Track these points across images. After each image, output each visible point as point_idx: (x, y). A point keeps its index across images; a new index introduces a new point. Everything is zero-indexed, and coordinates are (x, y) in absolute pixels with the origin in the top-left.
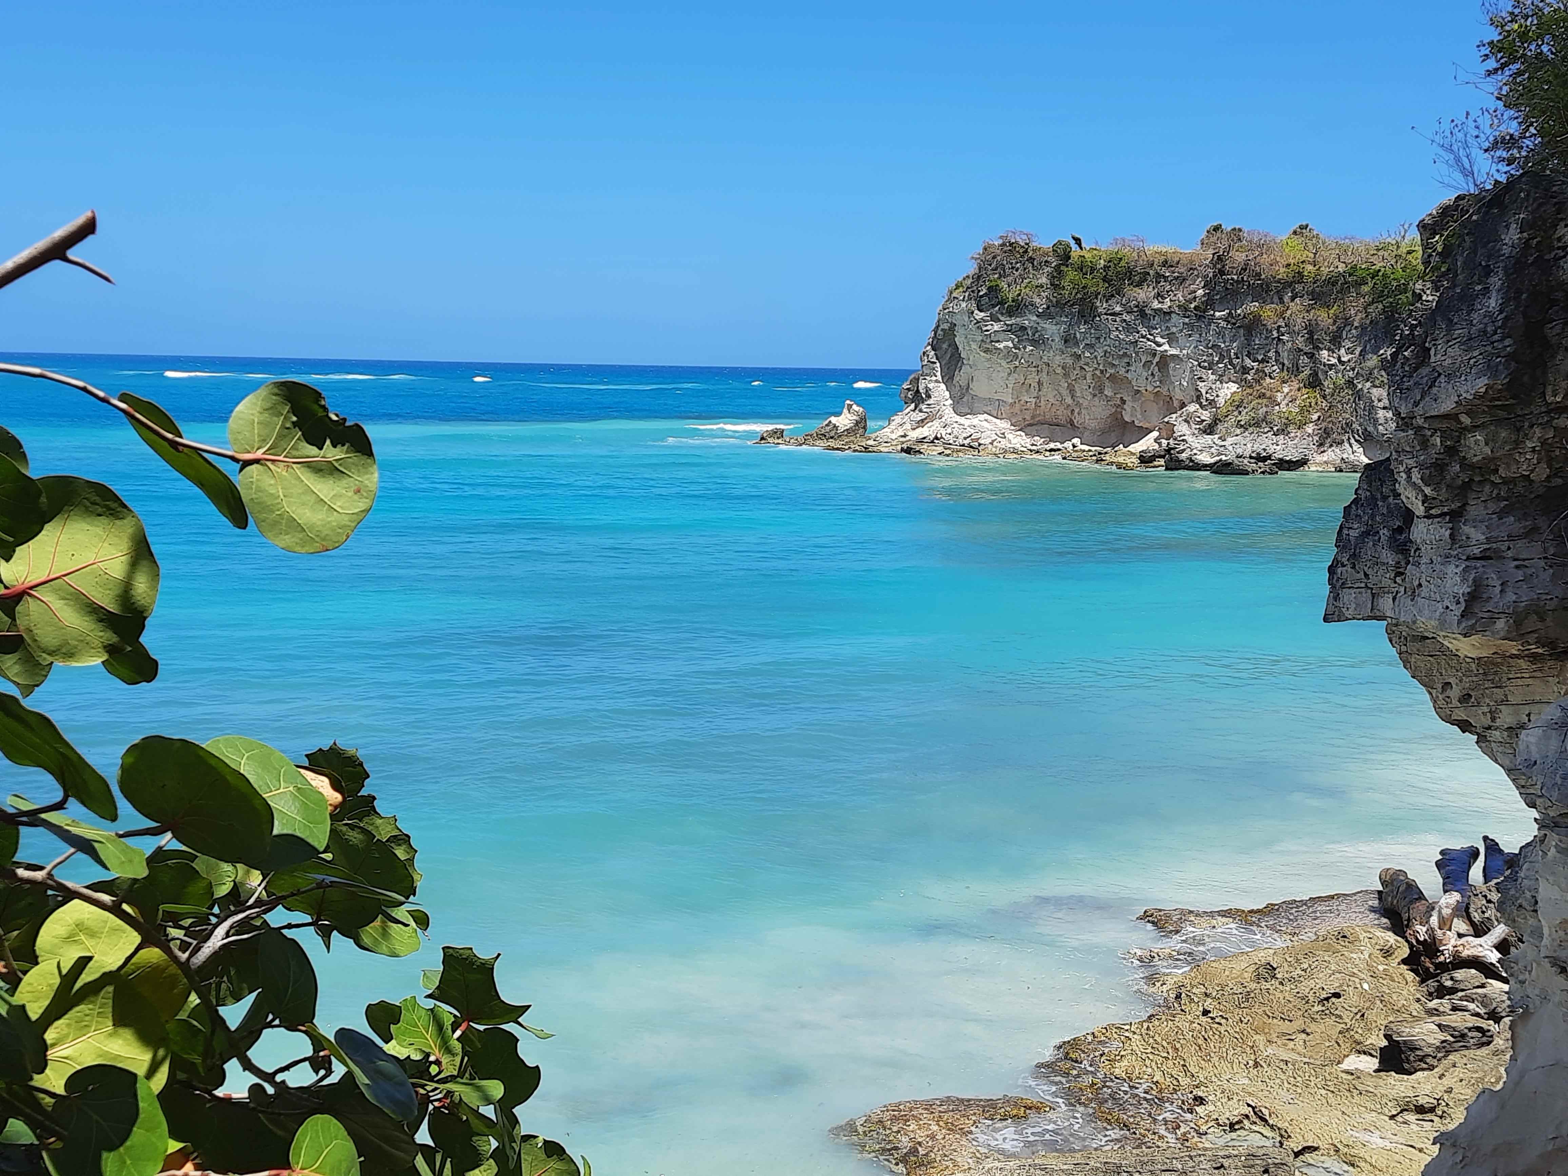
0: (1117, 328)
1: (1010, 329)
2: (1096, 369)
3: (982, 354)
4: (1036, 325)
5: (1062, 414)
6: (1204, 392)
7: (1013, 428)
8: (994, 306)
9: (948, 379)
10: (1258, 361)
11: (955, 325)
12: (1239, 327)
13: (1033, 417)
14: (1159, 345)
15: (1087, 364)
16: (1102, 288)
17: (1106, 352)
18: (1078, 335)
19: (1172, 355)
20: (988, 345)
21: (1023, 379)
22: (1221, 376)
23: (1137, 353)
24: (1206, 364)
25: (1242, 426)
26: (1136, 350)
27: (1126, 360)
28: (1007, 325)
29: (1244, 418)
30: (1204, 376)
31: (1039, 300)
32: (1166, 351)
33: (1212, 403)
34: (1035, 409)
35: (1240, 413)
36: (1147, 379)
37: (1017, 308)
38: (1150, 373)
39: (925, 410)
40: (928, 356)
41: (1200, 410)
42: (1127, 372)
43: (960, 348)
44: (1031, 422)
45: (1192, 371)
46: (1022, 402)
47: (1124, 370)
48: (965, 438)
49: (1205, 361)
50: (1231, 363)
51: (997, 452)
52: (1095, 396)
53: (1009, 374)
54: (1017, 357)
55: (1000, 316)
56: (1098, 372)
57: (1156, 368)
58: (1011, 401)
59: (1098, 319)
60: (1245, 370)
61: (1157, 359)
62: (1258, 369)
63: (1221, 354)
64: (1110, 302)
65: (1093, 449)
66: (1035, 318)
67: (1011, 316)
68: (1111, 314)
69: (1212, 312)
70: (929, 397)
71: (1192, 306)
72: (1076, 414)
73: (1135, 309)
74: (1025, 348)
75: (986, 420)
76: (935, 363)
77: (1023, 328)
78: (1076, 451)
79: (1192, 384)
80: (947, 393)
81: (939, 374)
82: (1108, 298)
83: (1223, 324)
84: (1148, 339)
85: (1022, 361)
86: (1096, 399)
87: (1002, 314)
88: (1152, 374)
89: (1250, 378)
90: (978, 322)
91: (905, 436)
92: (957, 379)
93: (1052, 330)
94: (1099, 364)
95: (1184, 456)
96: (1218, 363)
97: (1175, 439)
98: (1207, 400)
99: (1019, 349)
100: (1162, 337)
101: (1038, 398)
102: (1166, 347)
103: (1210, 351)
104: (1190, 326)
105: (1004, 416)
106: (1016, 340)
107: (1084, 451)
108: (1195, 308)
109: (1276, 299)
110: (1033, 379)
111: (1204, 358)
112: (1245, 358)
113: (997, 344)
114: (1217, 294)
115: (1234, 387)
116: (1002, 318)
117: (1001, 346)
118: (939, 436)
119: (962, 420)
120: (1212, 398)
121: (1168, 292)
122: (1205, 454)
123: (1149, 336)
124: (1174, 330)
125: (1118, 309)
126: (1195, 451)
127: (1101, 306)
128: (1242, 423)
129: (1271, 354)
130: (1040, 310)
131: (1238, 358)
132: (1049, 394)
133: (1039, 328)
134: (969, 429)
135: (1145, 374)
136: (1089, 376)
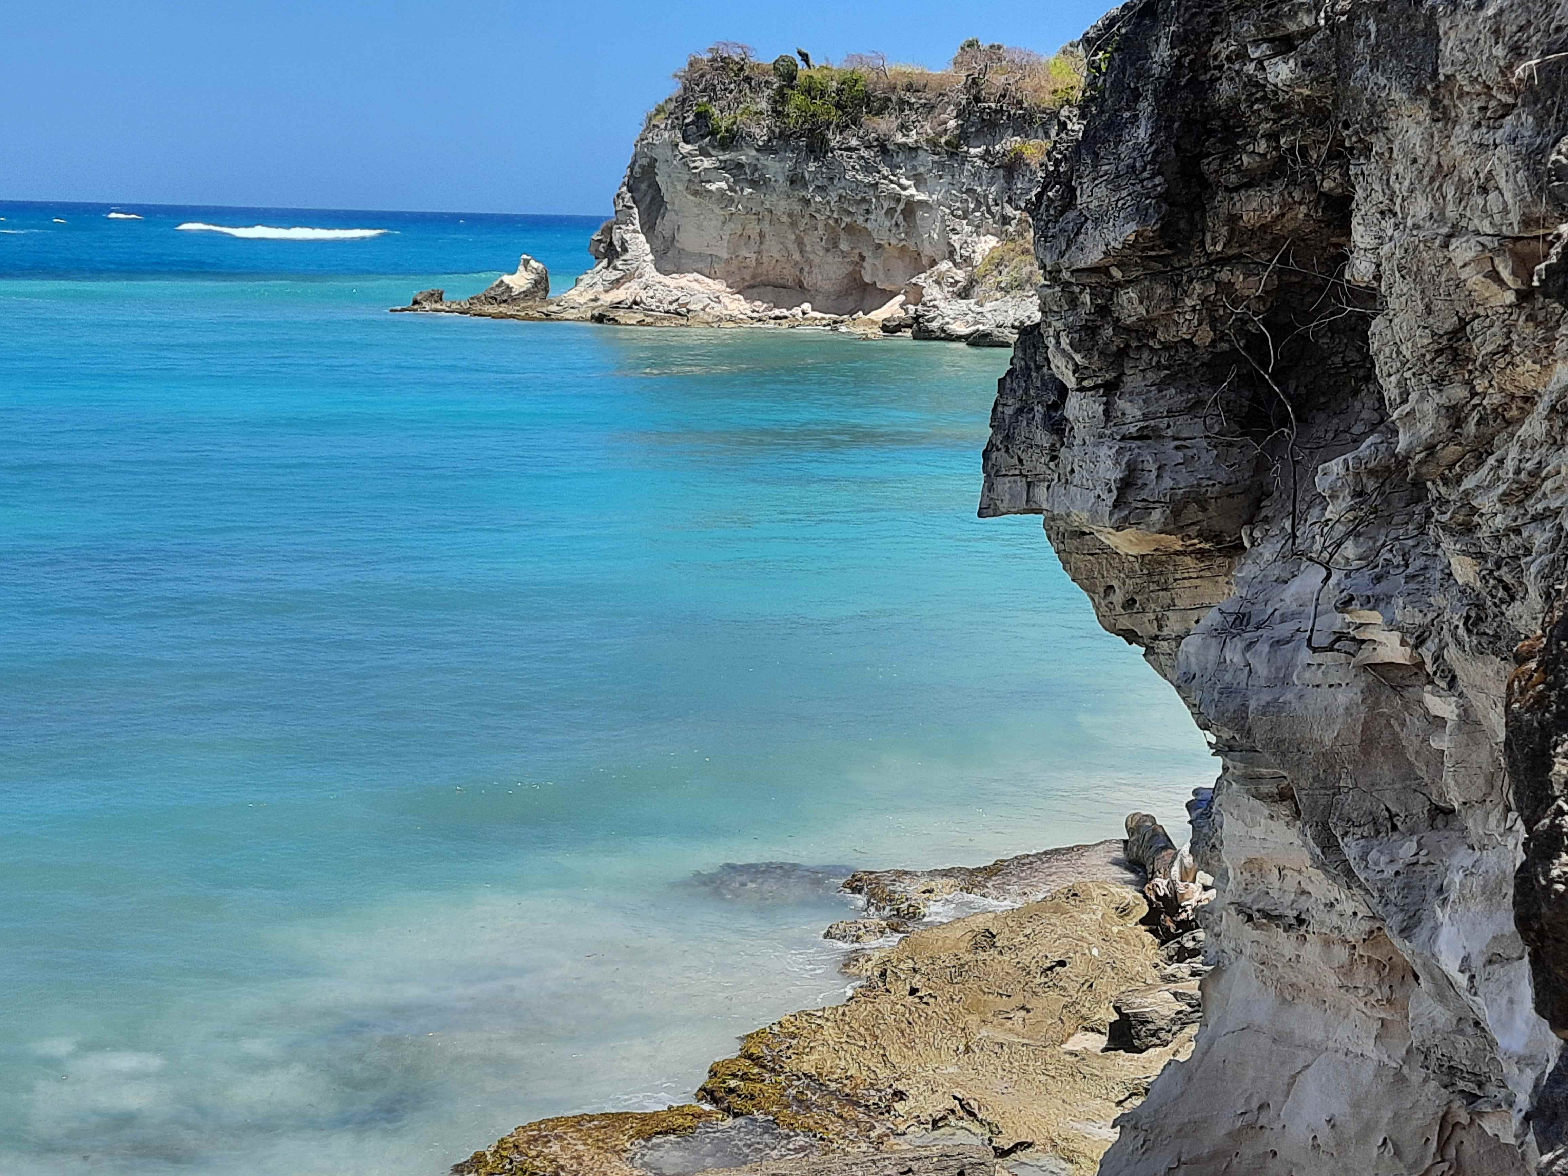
0: (853, 167)
1: (724, 166)
2: (829, 217)
3: (689, 197)
4: (755, 162)
5: (789, 274)
6: (957, 247)
7: (728, 290)
8: (703, 137)
9: (649, 228)
10: (1021, 209)
11: (656, 160)
12: (997, 167)
13: (754, 277)
14: (904, 188)
15: (818, 211)
16: (835, 116)
17: (840, 196)
18: (807, 175)
19: (919, 201)
20: (697, 186)
21: (741, 229)
22: (978, 227)
23: (877, 198)
24: (960, 212)
25: (1002, 289)
26: (877, 194)
27: (865, 206)
28: (721, 162)
29: (1005, 279)
30: (958, 228)
31: (758, 131)
32: (912, 196)
33: (968, 260)
34: (756, 267)
35: (1000, 272)
36: (890, 230)
37: (732, 139)
38: (893, 222)
39: (620, 267)
40: (623, 199)
41: (954, 270)
42: (867, 220)
43: (663, 190)
44: (752, 283)
45: (943, 221)
46: (740, 258)
47: (862, 218)
48: (671, 303)
49: (958, 209)
50: (989, 211)
51: (710, 320)
52: (828, 250)
53: (724, 223)
54: (733, 202)
55: (710, 149)
56: (831, 222)
57: (901, 217)
58: (726, 256)
59: (830, 155)
60: (1006, 220)
61: (901, 206)
62: (1020, 219)
63: (977, 200)
64: (845, 134)
65: (827, 316)
66: (754, 153)
67: (724, 150)
68: (846, 149)
69: (966, 148)
70: (625, 250)
71: (943, 140)
72: (805, 273)
73: (875, 144)
74: (742, 190)
75: (696, 281)
76: (632, 208)
77: (740, 166)
78: (807, 319)
79: (944, 237)
80: (647, 246)
81: (637, 222)
82: (842, 128)
83: (979, 163)
84: (891, 181)
85: (740, 206)
86: (830, 254)
87: (714, 147)
88: (897, 224)
89: (1011, 229)
90: (684, 157)
91: (596, 300)
92: (659, 228)
93: (775, 167)
94: (832, 211)
95: (934, 325)
96: (974, 211)
97: (924, 304)
98: (961, 256)
99: (736, 192)
100: (908, 178)
101: (759, 253)
102: (912, 191)
103: (965, 196)
104: (941, 165)
105: (718, 275)
106: (732, 180)
107: (816, 319)
108: (947, 143)
109: (1041, 133)
110: (753, 229)
111: (958, 204)
112: (1005, 205)
113: (708, 186)
114: (972, 126)
115: (991, 241)
116: (713, 153)
117: (713, 187)
118: (638, 299)
119: (666, 280)
120: (967, 254)
121: (913, 122)
122: (958, 323)
123: (891, 177)
124: (921, 169)
125: (854, 142)
126: (947, 319)
127: (835, 139)
128: (1003, 285)
130: (760, 143)
131: (997, 205)
132: (773, 249)
133: (759, 166)
134: (675, 291)
135: (887, 224)
136: (820, 226)
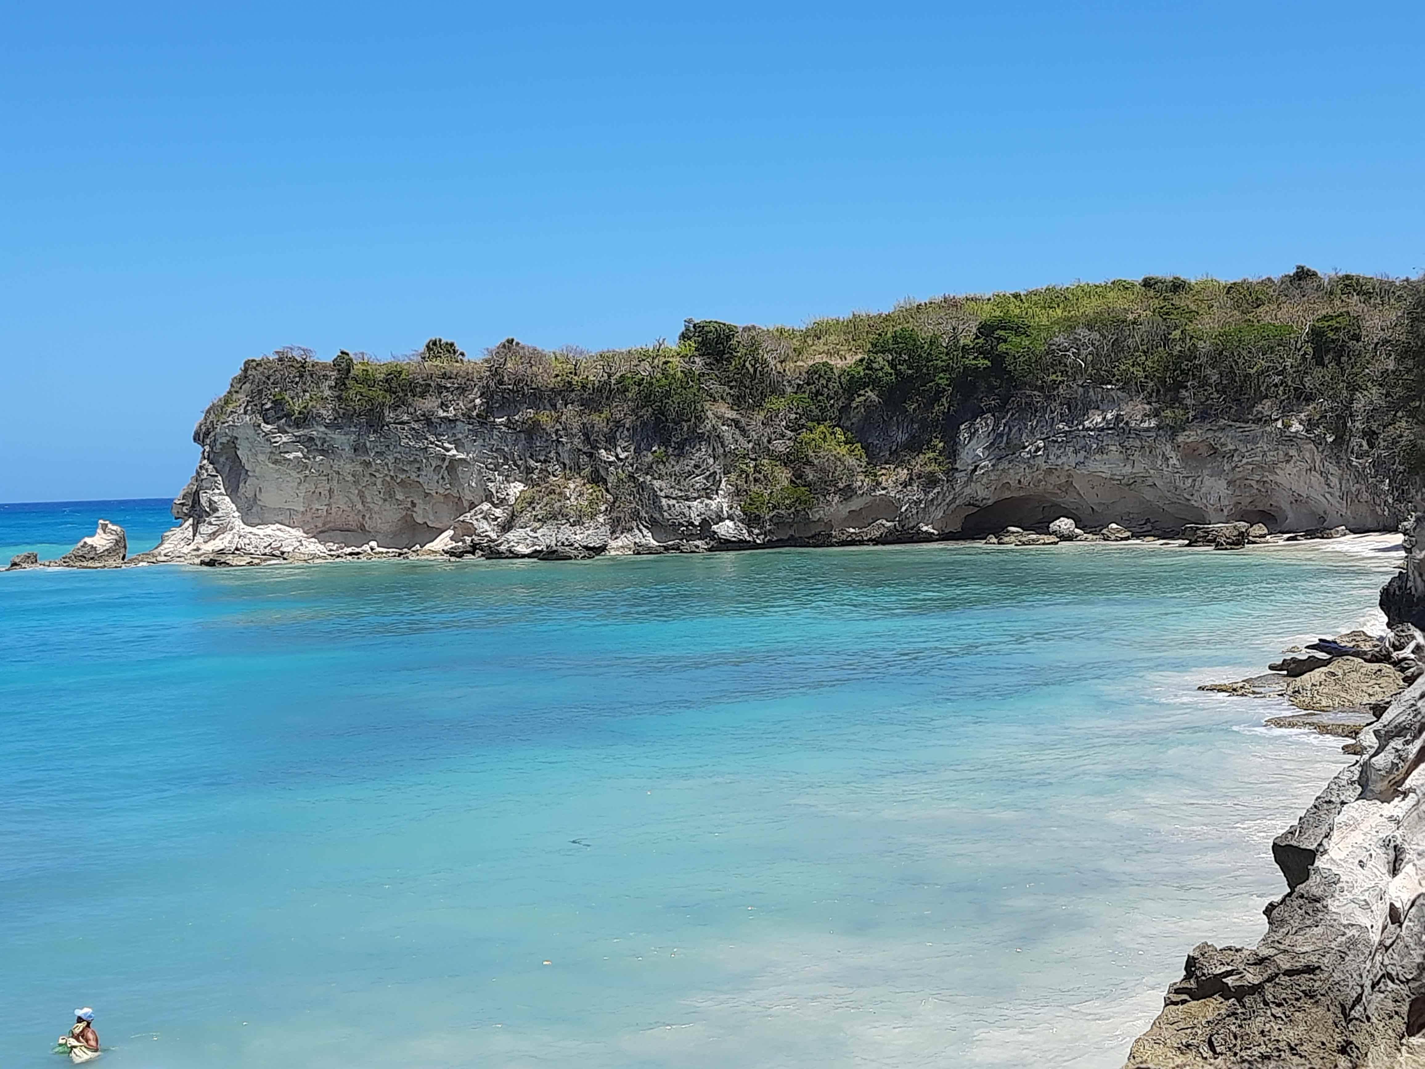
0: (406, 436)
1: (298, 440)
2: (386, 475)
3: (271, 465)
4: (324, 436)
5: (353, 520)
6: (494, 491)
7: (305, 535)
8: (279, 418)
9: (232, 491)
10: (540, 461)
11: (236, 438)
12: (520, 431)
13: (324, 525)
14: (448, 450)
15: (378, 471)
16: (389, 400)
17: (396, 458)
18: (368, 444)
19: (460, 459)
20: (277, 456)
21: (314, 487)
22: (507, 476)
23: (427, 459)
24: (492, 466)
25: (539, 520)
26: (426, 455)
27: (417, 465)
28: (296, 436)
29: (540, 513)
30: (493, 478)
31: (325, 412)
32: (454, 455)
33: (502, 501)
34: (326, 517)
35: (534, 508)
36: (438, 482)
37: (304, 420)
38: (440, 476)
39: (215, 523)
40: (207, 470)
41: (494, 509)
42: (419, 476)
43: (243, 461)
44: (323, 529)
45: (480, 472)
46: (313, 511)
47: (414, 475)
48: (265, 547)
49: (491, 463)
50: (515, 464)
51: (306, 558)
52: (385, 500)
53: (300, 484)
54: (307, 467)
55: (287, 428)
56: (388, 479)
57: (446, 472)
58: (302, 509)
59: (386, 428)
60: (530, 470)
61: (446, 463)
62: (541, 469)
63: (504, 456)
64: (398, 412)
65: (391, 550)
66: (323, 429)
67: (298, 428)
68: (399, 423)
69: (492, 419)
70: (216, 510)
71: (474, 414)
72: (367, 519)
73: (422, 418)
74: (314, 458)
75: (279, 530)
76: (217, 476)
77: (311, 439)
78: (375, 553)
79: (481, 485)
80: (233, 506)
81: (221, 487)
82: (395, 408)
83: (504, 429)
84: (437, 445)
85: (313, 470)
86: (387, 503)
87: (290, 426)
88: (443, 478)
89: (535, 477)
90: (266, 434)
91: (198, 549)
92: (241, 490)
93: (341, 439)
94: (389, 470)
96: (503, 464)
97: (479, 535)
98: (498, 498)
99: (309, 459)
100: (449, 443)
101: (328, 505)
102: (454, 452)
103: (495, 454)
104: (476, 433)
105: (296, 524)
106: (306, 450)
107: (382, 553)
108: (477, 415)
109: (548, 406)
110: (324, 487)
111: (490, 460)
112: (528, 459)
113: (286, 455)
114: (496, 403)
115: (521, 487)
116: (289, 430)
117: (290, 456)
118: (239, 547)
119: (254, 530)
120: (503, 497)
121: (451, 401)
123: (436, 442)
124: (460, 436)
125: (405, 418)
127: (389, 416)
128: (540, 517)
129: (552, 454)
130: (327, 421)
131: (521, 459)
132: (340, 502)
133: (328, 439)
134: (266, 539)
135: (436, 478)
136: (379, 482)
